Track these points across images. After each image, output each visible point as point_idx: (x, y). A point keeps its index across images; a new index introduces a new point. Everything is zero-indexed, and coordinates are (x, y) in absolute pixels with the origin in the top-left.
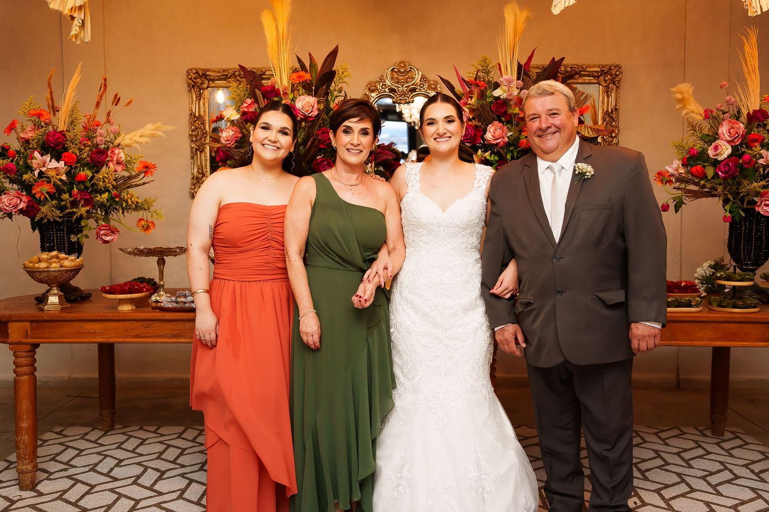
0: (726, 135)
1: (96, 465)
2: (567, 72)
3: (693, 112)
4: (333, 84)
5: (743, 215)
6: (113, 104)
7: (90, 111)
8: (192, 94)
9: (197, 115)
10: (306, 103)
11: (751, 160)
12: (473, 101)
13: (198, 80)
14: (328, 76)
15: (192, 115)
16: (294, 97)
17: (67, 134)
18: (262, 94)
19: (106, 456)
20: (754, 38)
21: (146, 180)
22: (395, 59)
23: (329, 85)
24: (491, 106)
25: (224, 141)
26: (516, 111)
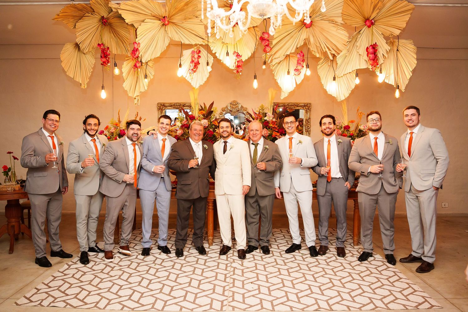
1: (135, 238)
2: (292, 105)
8: (159, 111)
13: (161, 107)
14: (210, 112)
18: (189, 118)
19: (137, 236)
20: (345, 103)
22: (231, 100)
23: (211, 115)
24: (263, 123)
25: (178, 134)
26: (271, 125)
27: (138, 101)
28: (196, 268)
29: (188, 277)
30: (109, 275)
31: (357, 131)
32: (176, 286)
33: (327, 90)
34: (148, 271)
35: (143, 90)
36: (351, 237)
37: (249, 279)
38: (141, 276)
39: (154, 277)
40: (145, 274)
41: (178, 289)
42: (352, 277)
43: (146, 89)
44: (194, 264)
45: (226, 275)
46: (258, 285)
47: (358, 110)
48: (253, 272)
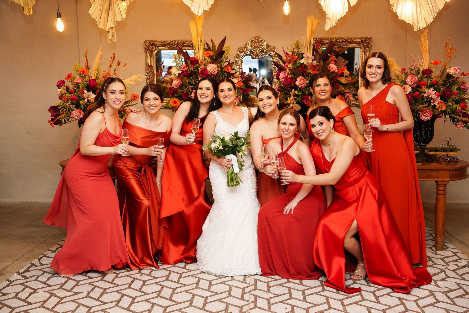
0: (409, 82)
2: (343, 42)
3: (396, 70)
4: (224, 56)
5: (416, 120)
6: (117, 65)
7: (106, 68)
8: (147, 53)
9: (150, 65)
10: (212, 68)
11: (418, 95)
12: (290, 66)
13: (150, 46)
14: (221, 53)
15: (147, 65)
16: (205, 63)
17: (97, 81)
18: (190, 62)
21: (134, 102)
22: (253, 35)
23: (222, 57)
24: (299, 68)
25: (173, 86)
26: (311, 71)
27: (113, 35)
28: (201, 278)
29: (190, 293)
30: (71, 292)
31: (444, 77)
32: (170, 306)
33: (398, 14)
34: (130, 284)
35: (119, 19)
36: (432, 238)
37: (278, 296)
38: (120, 291)
39: (140, 294)
40: (125, 289)
41: (174, 311)
42: (435, 298)
43: (124, 16)
44: (198, 274)
45: (243, 289)
46: (291, 305)
47: (447, 44)
48: (284, 286)
